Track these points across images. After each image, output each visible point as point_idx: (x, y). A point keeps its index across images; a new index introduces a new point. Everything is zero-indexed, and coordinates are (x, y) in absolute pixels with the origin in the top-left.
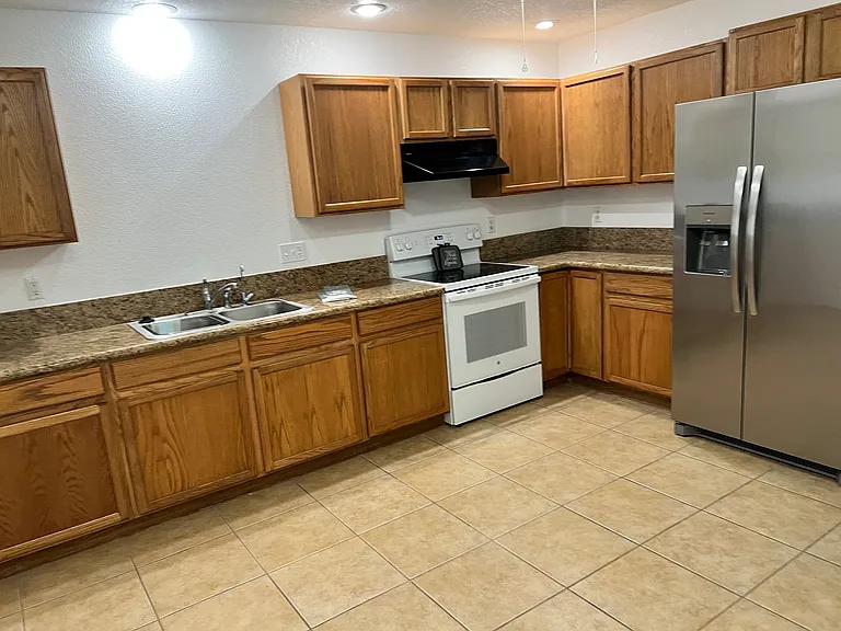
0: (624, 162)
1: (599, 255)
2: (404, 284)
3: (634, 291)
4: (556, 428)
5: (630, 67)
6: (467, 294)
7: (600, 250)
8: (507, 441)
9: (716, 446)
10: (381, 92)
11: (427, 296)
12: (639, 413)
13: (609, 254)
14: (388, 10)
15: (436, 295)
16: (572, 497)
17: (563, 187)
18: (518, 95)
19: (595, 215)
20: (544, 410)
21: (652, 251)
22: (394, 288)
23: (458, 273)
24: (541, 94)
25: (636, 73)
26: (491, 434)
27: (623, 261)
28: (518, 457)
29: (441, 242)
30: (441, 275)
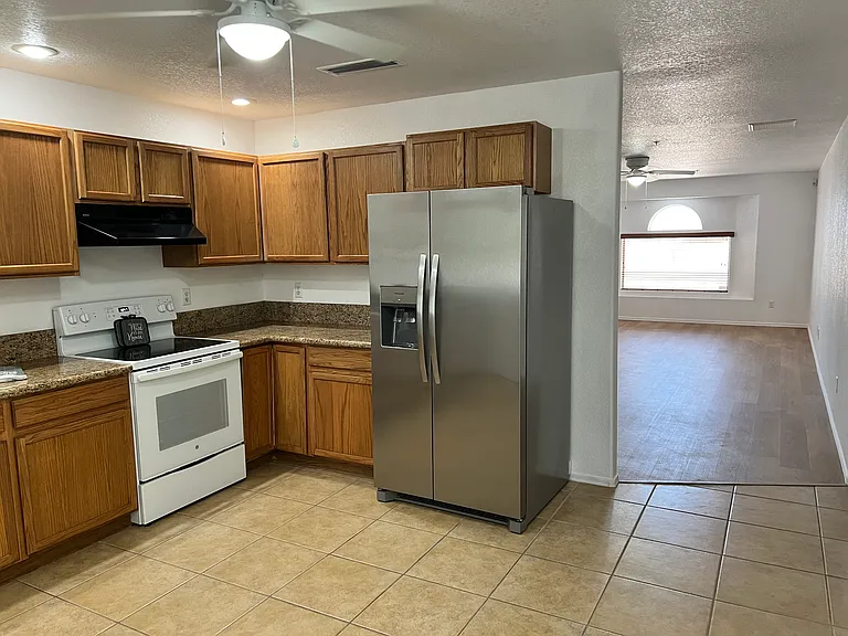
0: (321, 241)
1: (301, 330)
2: (78, 362)
3: (335, 365)
4: (260, 511)
5: (324, 154)
6: (159, 373)
7: (301, 324)
8: (209, 533)
9: (412, 508)
10: (50, 144)
11: (109, 377)
12: (343, 485)
13: (310, 329)
14: (61, 56)
15: (121, 375)
16: (279, 584)
17: (264, 262)
18: (214, 166)
19: (295, 291)
20: (248, 493)
21: (349, 326)
22: (64, 368)
23: (144, 350)
24: (238, 168)
25: (330, 161)
26: (187, 529)
27: (325, 336)
28: (220, 550)
29: (127, 314)
30: (123, 351)
